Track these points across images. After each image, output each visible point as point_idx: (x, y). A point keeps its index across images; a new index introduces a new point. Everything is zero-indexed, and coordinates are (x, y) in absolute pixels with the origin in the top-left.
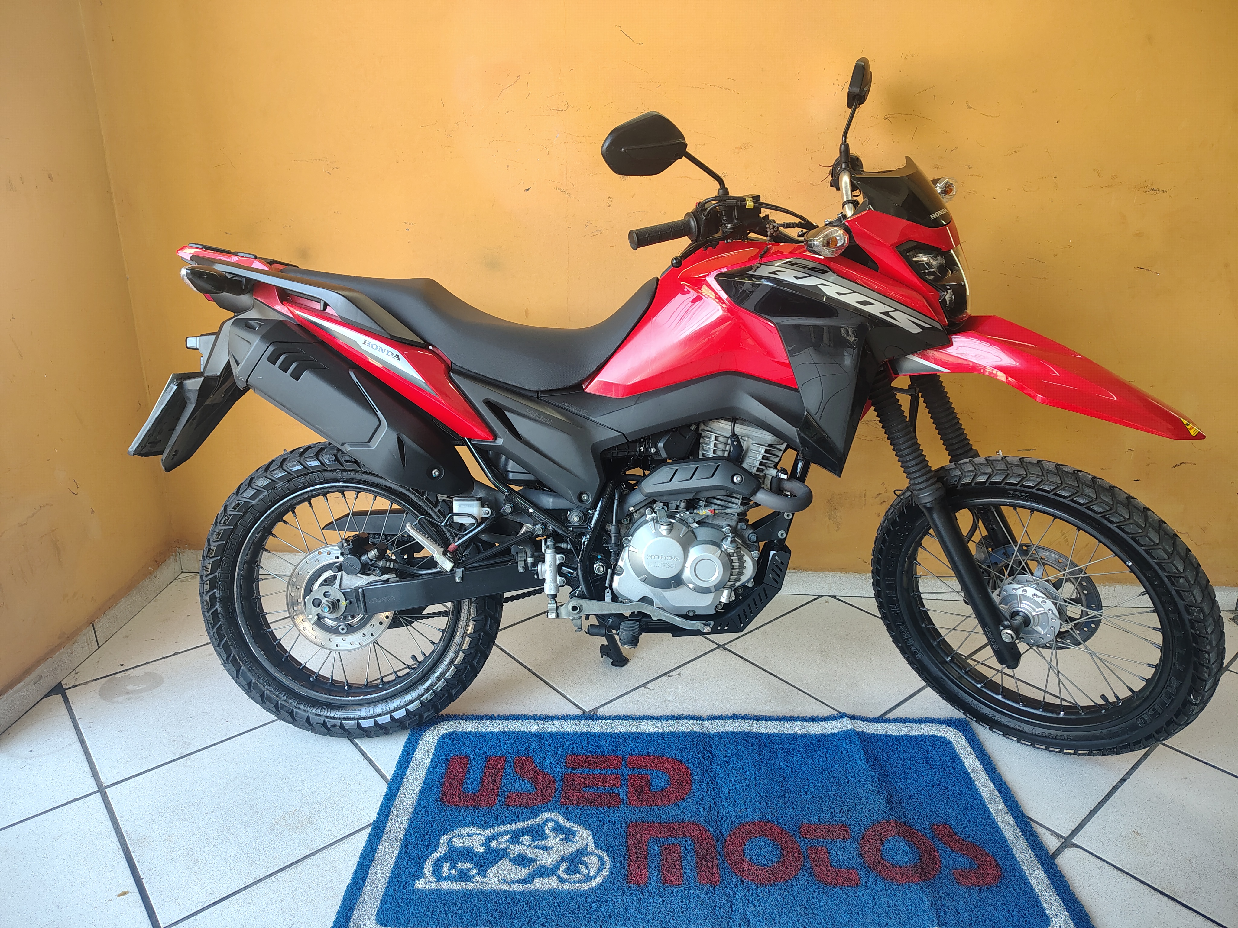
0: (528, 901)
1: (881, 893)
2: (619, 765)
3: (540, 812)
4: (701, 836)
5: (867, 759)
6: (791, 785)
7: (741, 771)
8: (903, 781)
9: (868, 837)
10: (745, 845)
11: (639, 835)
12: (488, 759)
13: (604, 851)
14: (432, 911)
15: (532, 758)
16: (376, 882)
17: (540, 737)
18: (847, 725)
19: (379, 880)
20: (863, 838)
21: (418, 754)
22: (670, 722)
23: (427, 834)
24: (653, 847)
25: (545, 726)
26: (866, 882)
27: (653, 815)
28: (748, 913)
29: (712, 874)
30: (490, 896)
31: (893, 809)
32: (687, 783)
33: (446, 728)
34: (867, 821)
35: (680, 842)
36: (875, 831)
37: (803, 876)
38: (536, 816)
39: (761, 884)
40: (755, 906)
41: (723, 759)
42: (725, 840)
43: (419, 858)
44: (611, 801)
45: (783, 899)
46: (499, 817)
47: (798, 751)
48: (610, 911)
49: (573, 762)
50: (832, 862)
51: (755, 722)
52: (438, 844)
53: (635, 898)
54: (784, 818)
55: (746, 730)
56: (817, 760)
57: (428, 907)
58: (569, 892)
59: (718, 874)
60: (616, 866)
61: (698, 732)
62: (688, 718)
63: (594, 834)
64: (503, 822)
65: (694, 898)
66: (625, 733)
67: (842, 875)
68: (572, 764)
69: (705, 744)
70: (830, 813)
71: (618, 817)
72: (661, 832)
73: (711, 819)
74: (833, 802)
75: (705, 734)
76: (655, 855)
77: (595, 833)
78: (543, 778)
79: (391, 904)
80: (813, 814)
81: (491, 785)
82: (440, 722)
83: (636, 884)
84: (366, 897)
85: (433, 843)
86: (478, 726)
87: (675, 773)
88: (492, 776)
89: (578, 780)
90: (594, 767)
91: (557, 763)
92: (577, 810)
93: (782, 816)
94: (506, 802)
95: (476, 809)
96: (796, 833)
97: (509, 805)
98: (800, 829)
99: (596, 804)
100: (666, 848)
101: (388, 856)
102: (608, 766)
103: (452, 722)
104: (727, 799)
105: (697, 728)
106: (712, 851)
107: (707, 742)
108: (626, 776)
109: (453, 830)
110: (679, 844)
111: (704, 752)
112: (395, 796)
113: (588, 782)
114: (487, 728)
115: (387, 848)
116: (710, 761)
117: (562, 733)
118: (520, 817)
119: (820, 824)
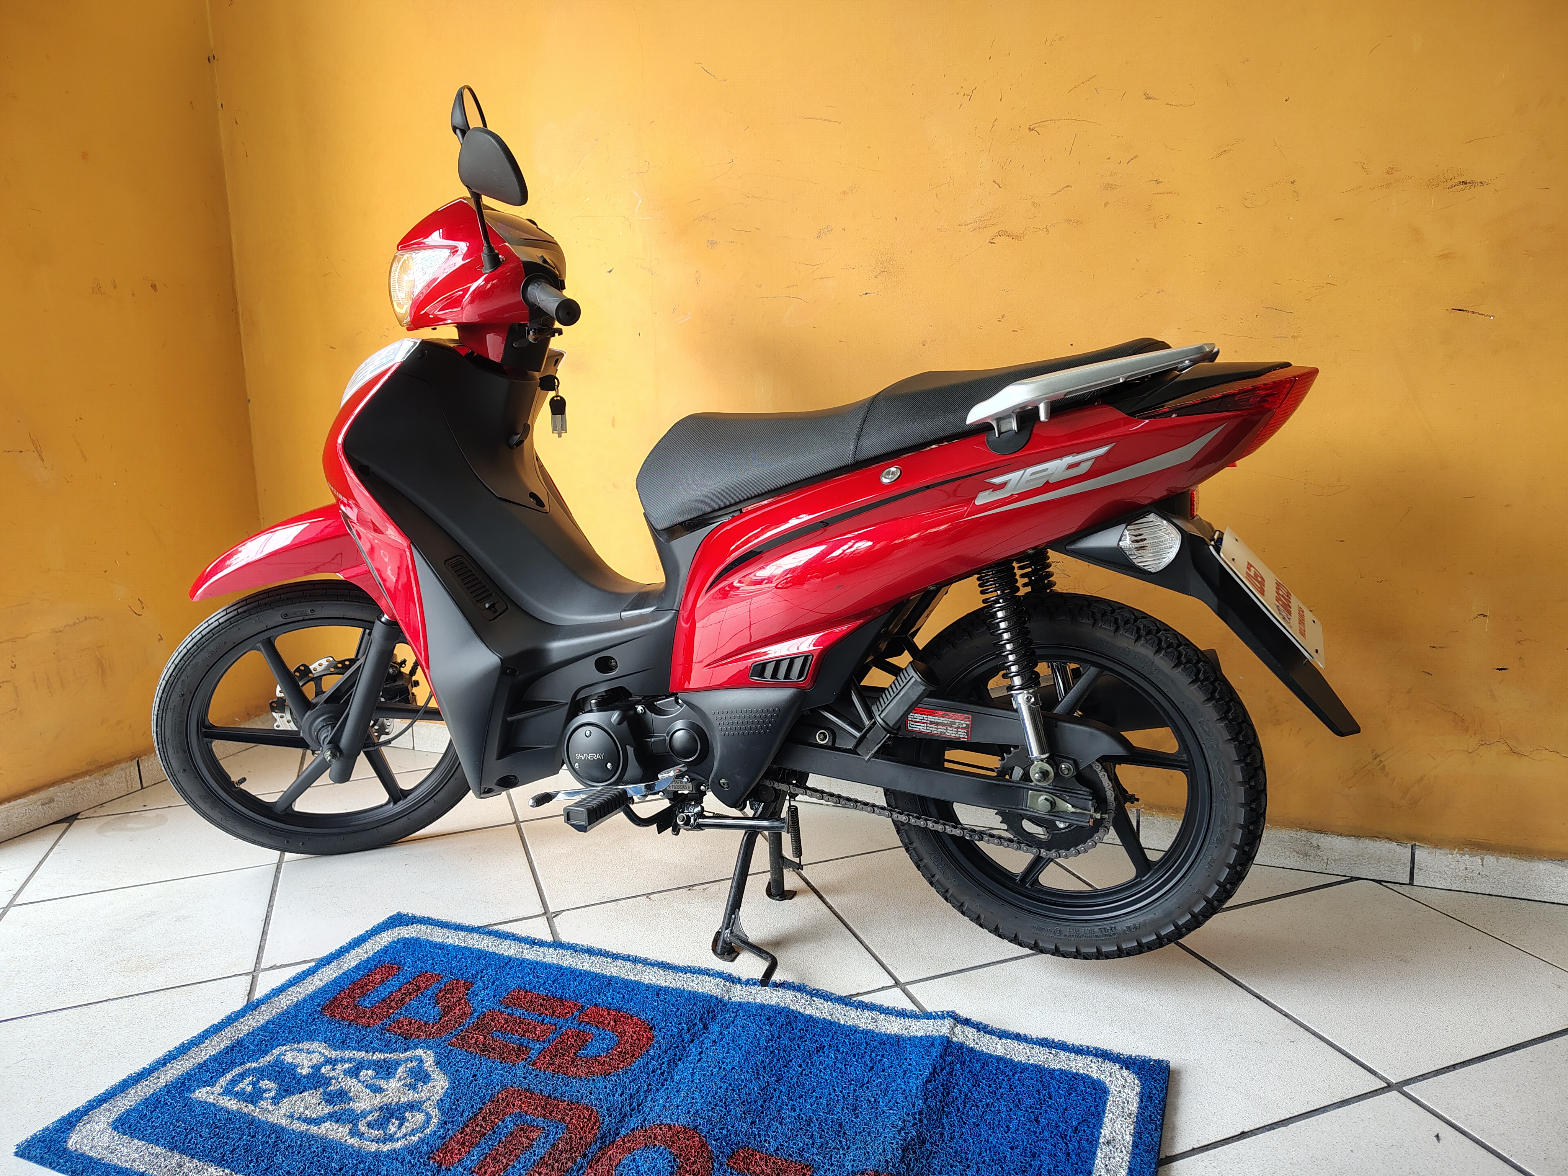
0: (289, 1146)
2: (569, 1014)
3: (416, 1047)
4: (582, 1127)
7: (721, 1056)
10: (630, 1153)
11: (504, 1103)
12: (422, 974)
13: (441, 1111)
14: (179, 1127)
15: (472, 984)
16: (162, 1078)
18: (943, 1028)
19: (165, 1077)
22: (688, 976)
23: (268, 1041)
24: (505, 1122)
27: (549, 1083)
30: (257, 1127)
32: (634, 1055)
33: (411, 932)
35: (547, 1125)
38: (406, 1050)
41: (714, 1037)
42: (613, 1142)
43: (231, 1063)
44: (513, 1053)
46: (364, 1041)
49: (513, 998)
52: (266, 1053)
57: (180, 1122)
58: (347, 1149)
61: (712, 996)
63: (450, 1089)
64: (363, 1047)
66: (615, 978)
68: (513, 1001)
69: (708, 1013)
70: (804, 1144)
71: (502, 1076)
72: (536, 1108)
73: (621, 1109)
74: (823, 1131)
75: (719, 1001)
76: (500, 1134)
77: (454, 1087)
78: (460, 1009)
79: (147, 1107)
80: (775, 1138)
81: (393, 1004)
82: (412, 924)
83: (438, 1163)
84: (134, 1091)
85: (263, 1051)
86: (448, 937)
87: (630, 1040)
88: (405, 994)
89: (498, 1021)
90: (534, 1010)
91: (494, 997)
92: (460, 1055)
93: (722, 1128)
94: (390, 1026)
95: (349, 1026)
96: (722, 1158)
97: (388, 1031)
98: (734, 1153)
99: (491, 1054)
100: (522, 1129)
101: (203, 1053)
102: (554, 1012)
103: (425, 927)
104: (668, 1089)
105: (718, 990)
106: (578, 1149)
107: (714, 1011)
108: (563, 1029)
109: (299, 1043)
110: (544, 1128)
111: (695, 1024)
112: (281, 992)
113: (508, 1026)
114: (457, 940)
115: (213, 1043)
116: (694, 1037)
117: (537, 963)
118: (387, 1046)
119: (773, 1156)
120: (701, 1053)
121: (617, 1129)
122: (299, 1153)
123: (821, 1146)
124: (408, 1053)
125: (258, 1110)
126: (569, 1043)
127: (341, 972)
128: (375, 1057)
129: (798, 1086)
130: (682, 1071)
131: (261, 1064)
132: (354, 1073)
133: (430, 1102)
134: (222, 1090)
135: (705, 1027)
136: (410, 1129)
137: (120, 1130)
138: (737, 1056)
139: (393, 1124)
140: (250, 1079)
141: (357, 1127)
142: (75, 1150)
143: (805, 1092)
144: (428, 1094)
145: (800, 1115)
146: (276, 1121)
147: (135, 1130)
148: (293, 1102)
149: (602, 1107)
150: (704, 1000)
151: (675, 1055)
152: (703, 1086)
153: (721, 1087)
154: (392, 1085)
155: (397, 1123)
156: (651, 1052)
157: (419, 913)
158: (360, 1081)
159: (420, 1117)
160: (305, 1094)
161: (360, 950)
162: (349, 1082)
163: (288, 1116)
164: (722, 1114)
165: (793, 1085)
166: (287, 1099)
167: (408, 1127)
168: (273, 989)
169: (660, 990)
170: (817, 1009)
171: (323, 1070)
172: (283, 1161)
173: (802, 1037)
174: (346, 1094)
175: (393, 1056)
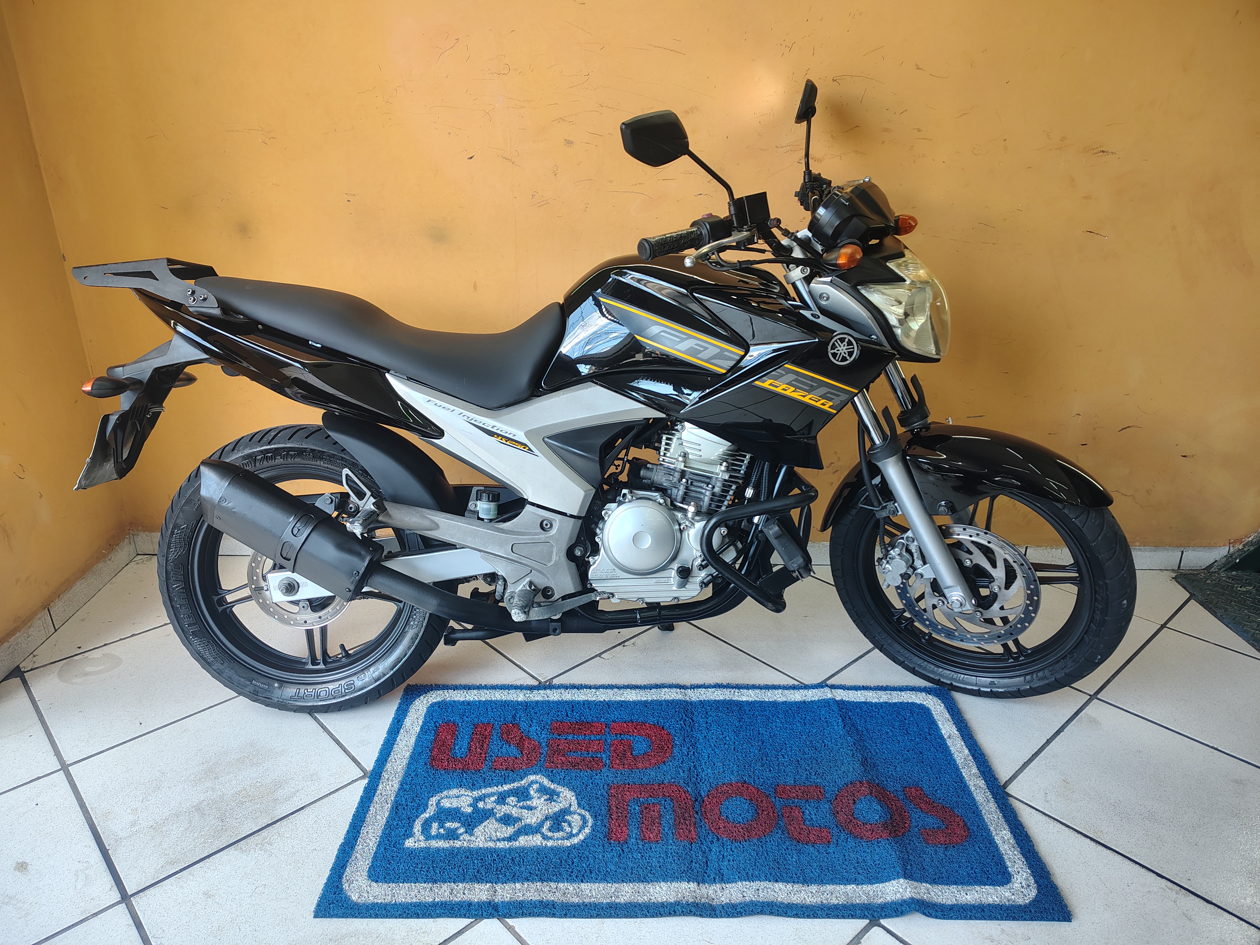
1: (851, 850)
2: (603, 731)
3: (526, 775)
4: (680, 797)
5: (845, 726)
6: (769, 749)
7: (721, 737)
8: (879, 745)
9: (841, 798)
10: (722, 804)
11: (620, 796)
12: (476, 726)
13: (586, 810)
14: (422, 868)
16: (368, 841)
17: (526, 706)
19: (370, 840)
20: (836, 799)
21: (408, 722)
22: (653, 690)
23: (417, 797)
24: (633, 807)
25: (531, 696)
26: (837, 840)
27: (635, 777)
28: (722, 868)
29: (690, 831)
30: (477, 853)
31: (867, 771)
32: (668, 747)
33: (435, 697)
34: (840, 783)
35: (660, 801)
36: (848, 791)
37: (777, 833)
38: (522, 779)
39: (735, 840)
40: (729, 861)
41: (704, 725)
42: (703, 801)
43: (408, 818)
44: (594, 764)
45: (757, 854)
46: (486, 780)
47: (778, 717)
48: (591, 866)
49: (558, 728)
50: (805, 821)
51: (737, 691)
52: (427, 805)
53: (615, 854)
54: (760, 779)
55: (728, 699)
56: (795, 726)
57: (417, 864)
58: (552, 848)
59: (695, 832)
60: (598, 824)
61: (680, 700)
62: (670, 686)
63: (577, 795)
64: (490, 784)
65: (672, 853)
66: (609, 701)
67: (814, 833)
124: (525, 780)
125: (465, 842)
131: (432, 813)
133: (573, 806)
134: (423, 837)
146: (485, 846)
159: (577, 817)
163: (489, 840)
168: (375, 760)
175: (516, 785)
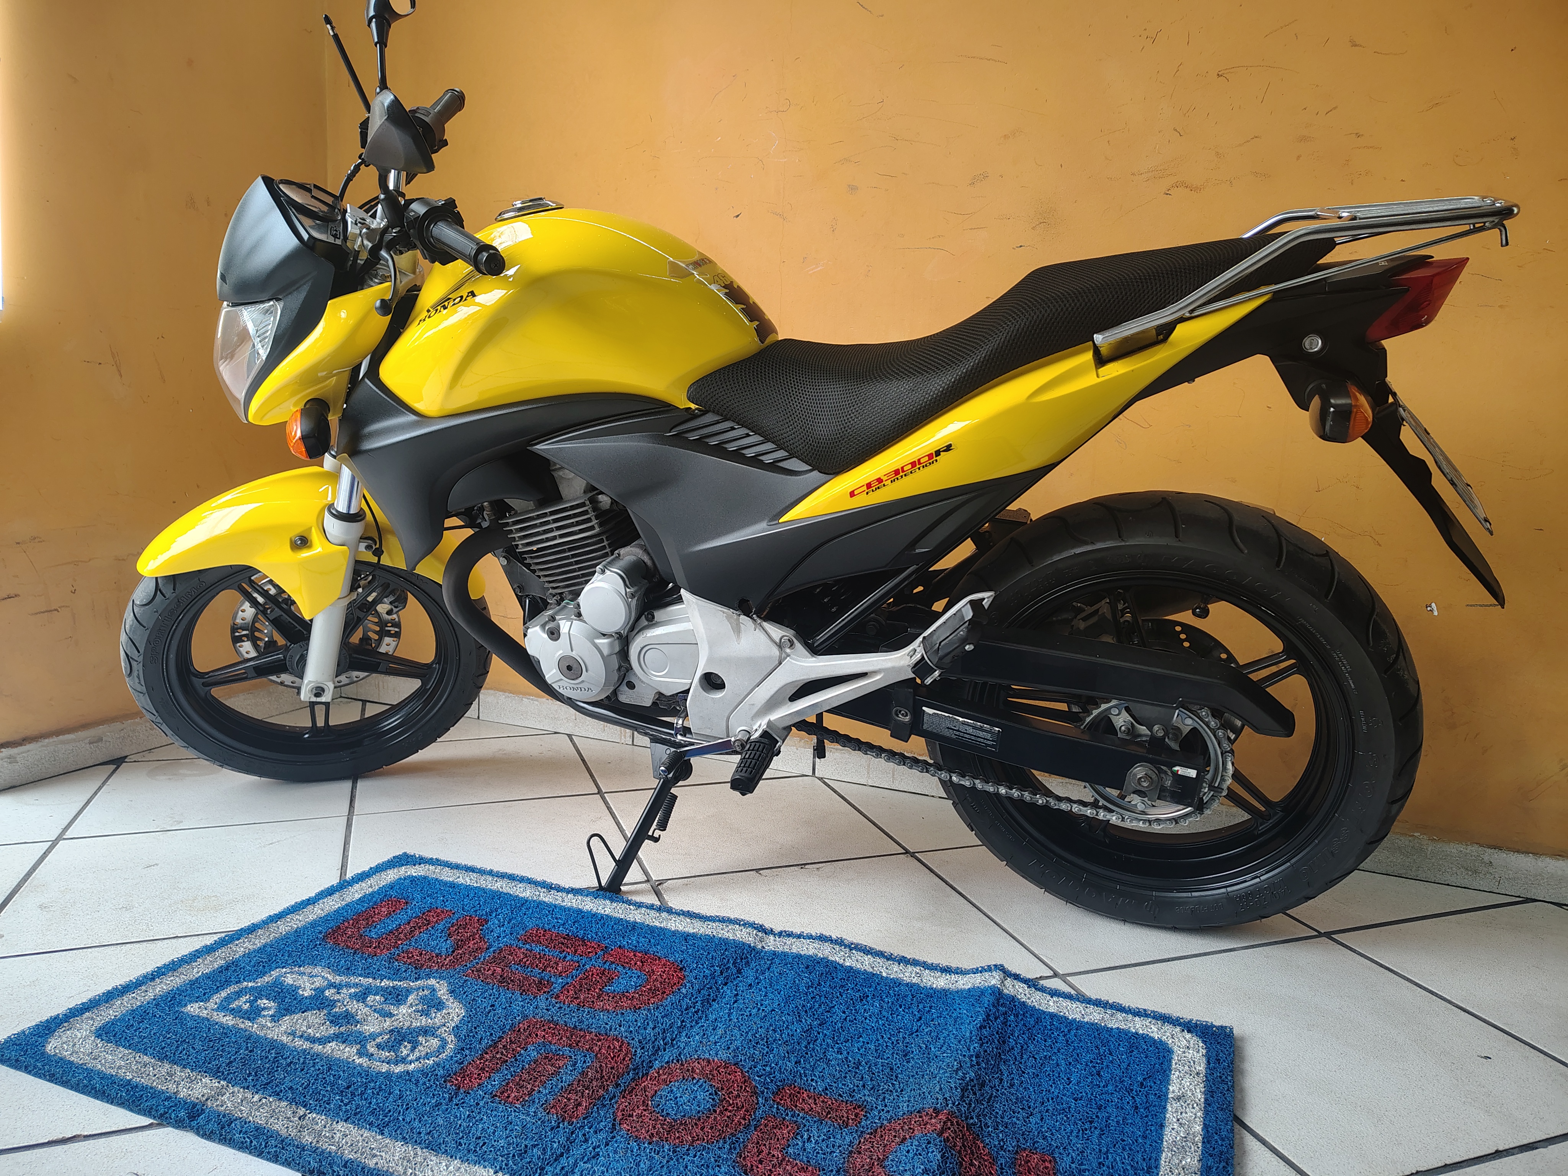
0: (291, 1062)
2: (592, 954)
3: (428, 976)
4: (613, 1058)
9: (885, 1132)
10: (668, 1085)
11: (526, 1032)
12: (432, 910)
13: (458, 1038)
14: (169, 1039)
15: (487, 922)
16: (149, 992)
18: (994, 983)
19: (154, 991)
20: (878, 1132)
23: (267, 963)
24: (530, 1052)
27: (574, 1016)
29: (580, 1104)
30: (255, 1042)
31: (967, 1099)
32: (665, 992)
33: (419, 871)
34: (904, 1109)
35: (574, 1055)
36: (905, 1125)
37: (720, 1149)
38: (417, 979)
39: (636, 1137)
41: (749, 981)
43: (226, 982)
44: (534, 986)
45: (650, 1167)
46: (370, 969)
48: (381, 1105)
49: (531, 935)
50: (789, 1147)
52: (265, 974)
53: (434, 1102)
57: (171, 1034)
58: (355, 1068)
59: (586, 1109)
60: (454, 1059)
61: (744, 944)
62: (747, 925)
63: (467, 1017)
64: (369, 974)
65: (515, 1125)
66: (640, 923)
67: (788, 1168)
68: (530, 938)
69: (742, 959)
70: (854, 1085)
71: (523, 1007)
72: (561, 1038)
73: (653, 1043)
74: (873, 1074)
75: (754, 949)
76: (523, 1061)
77: (470, 1016)
78: (474, 944)
79: (134, 1018)
80: (823, 1078)
81: (402, 936)
82: (420, 864)
83: (455, 1085)
84: (119, 1002)
85: (261, 972)
86: (459, 877)
87: (659, 979)
88: (414, 927)
89: (516, 955)
90: (554, 947)
91: (511, 934)
92: (475, 986)
93: (767, 1065)
94: (399, 955)
95: (354, 954)
96: (767, 1093)
97: (397, 960)
98: (779, 1090)
99: (510, 986)
100: (546, 1058)
101: (195, 970)
102: (576, 951)
103: (433, 867)
104: (703, 1026)
105: (750, 939)
106: (609, 1078)
107: (747, 957)
108: (587, 967)
109: (300, 966)
110: (571, 1057)
111: (729, 967)
112: (279, 918)
113: (527, 960)
114: (468, 881)
115: (206, 962)
116: (727, 979)
117: (555, 906)
118: (396, 974)
119: (821, 1095)
120: (737, 995)
121: (650, 1062)
122: (302, 1070)
123: (872, 1089)
124: (419, 982)
125: (256, 1026)
126: (594, 979)
127: (344, 903)
128: (383, 984)
129: (844, 1031)
130: (717, 1011)
131: (259, 984)
132: (362, 996)
133: (445, 1028)
134: (216, 1006)
135: (739, 971)
136: (423, 1053)
137: (104, 1038)
138: (774, 1000)
139: (405, 1047)
140: (247, 997)
141: (365, 1048)
142: (54, 1055)
143: (852, 1037)
144: (443, 1021)
145: (847, 1058)
146: (276, 1038)
147: (120, 1038)
148: (295, 1020)
149: (633, 1039)
150: (736, 947)
151: (709, 995)
152: (742, 1025)
153: (761, 1027)
154: (403, 1009)
155: (409, 1046)
156: (684, 991)
157: (428, 854)
158: (367, 1006)
159: (435, 1042)
160: (309, 1014)
161: (364, 885)
162: (356, 1006)
163: (289, 1034)
164: (765, 1052)
165: (838, 1029)
166: (287, 1018)
167: (421, 1051)
168: (270, 916)
169: (688, 936)
170: (857, 961)
171: (327, 993)
172: (285, 1077)
173: (842, 986)
174: (353, 1017)
175: (403, 984)
